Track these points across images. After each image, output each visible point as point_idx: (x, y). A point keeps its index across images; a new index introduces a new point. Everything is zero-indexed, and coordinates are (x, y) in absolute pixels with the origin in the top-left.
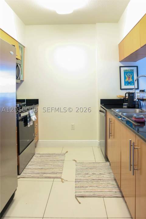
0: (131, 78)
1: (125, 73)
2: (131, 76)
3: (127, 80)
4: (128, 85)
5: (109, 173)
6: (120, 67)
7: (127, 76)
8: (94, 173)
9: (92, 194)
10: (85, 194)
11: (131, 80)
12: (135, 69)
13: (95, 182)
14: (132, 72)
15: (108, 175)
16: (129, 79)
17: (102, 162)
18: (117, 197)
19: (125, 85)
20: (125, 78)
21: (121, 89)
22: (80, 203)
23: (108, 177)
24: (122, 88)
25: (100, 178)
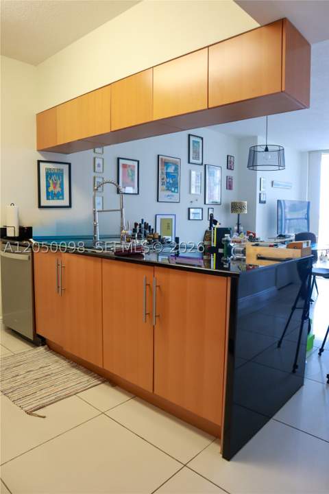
0: (58, 185)
1: (47, 174)
2: (59, 182)
3: (51, 188)
4: (53, 199)
5: (57, 362)
6: (39, 162)
7: (51, 182)
8: (28, 370)
9: (53, 398)
10: (41, 403)
11: (58, 189)
12: (65, 168)
13: (42, 382)
14: (60, 174)
15: (55, 365)
16: (55, 187)
17: (28, 349)
18: (96, 385)
19: (48, 199)
20: (48, 185)
21: (40, 207)
22: (44, 417)
23: (58, 367)
24: (42, 204)
25: (46, 374)
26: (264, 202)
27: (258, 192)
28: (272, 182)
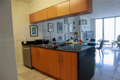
1: (32, 29)
2: (35, 30)
3: (33, 32)
4: (34, 34)
6: (30, 26)
8: (31, 75)
11: (35, 32)
12: (36, 27)
13: (35, 78)
14: (35, 28)
15: (37, 73)
20: (32, 31)
21: (31, 36)
25: (36, 76)
26: (83, 32)
27: (81, 29)
28: (84, 27)
